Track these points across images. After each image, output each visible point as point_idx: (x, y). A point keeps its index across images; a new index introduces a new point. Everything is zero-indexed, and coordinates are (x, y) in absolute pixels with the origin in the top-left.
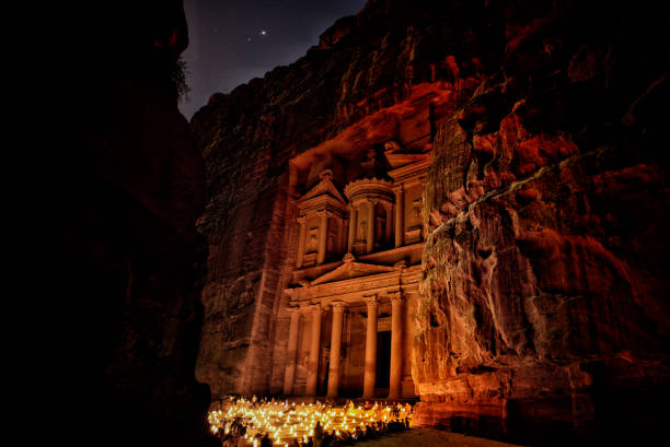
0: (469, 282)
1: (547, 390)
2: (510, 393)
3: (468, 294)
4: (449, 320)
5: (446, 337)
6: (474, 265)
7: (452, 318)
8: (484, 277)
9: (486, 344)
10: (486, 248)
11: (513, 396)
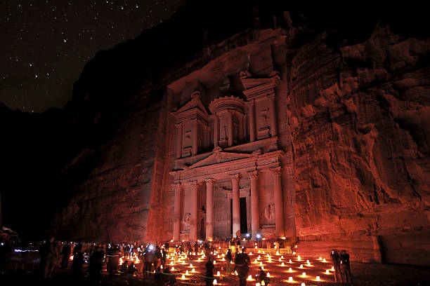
0: (350, 153)
1: (408, 228)
2: (377, 232)
3: (349, 161)
4: (329, 182)
5: (327, 194)
6: (355, 139)
7: (331, 180)
8: (363, 148)
9: (370, 196)
10: (365, 126)
11: (379, 234)
